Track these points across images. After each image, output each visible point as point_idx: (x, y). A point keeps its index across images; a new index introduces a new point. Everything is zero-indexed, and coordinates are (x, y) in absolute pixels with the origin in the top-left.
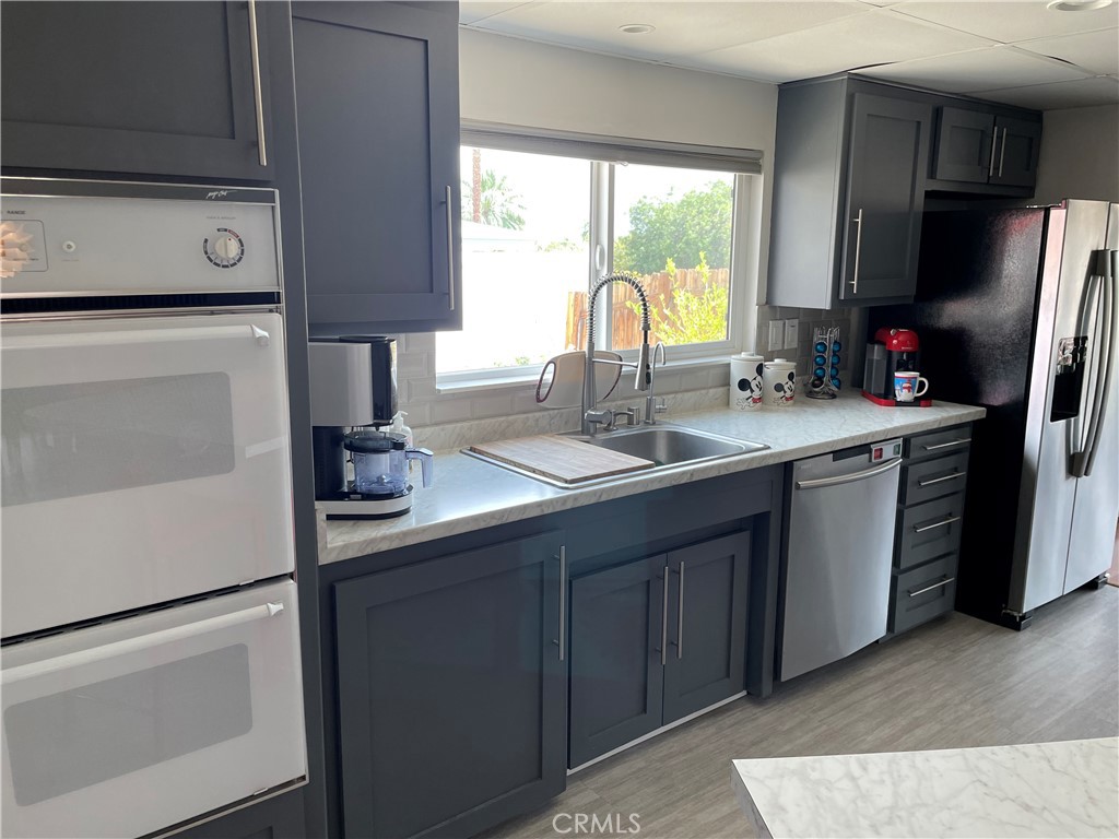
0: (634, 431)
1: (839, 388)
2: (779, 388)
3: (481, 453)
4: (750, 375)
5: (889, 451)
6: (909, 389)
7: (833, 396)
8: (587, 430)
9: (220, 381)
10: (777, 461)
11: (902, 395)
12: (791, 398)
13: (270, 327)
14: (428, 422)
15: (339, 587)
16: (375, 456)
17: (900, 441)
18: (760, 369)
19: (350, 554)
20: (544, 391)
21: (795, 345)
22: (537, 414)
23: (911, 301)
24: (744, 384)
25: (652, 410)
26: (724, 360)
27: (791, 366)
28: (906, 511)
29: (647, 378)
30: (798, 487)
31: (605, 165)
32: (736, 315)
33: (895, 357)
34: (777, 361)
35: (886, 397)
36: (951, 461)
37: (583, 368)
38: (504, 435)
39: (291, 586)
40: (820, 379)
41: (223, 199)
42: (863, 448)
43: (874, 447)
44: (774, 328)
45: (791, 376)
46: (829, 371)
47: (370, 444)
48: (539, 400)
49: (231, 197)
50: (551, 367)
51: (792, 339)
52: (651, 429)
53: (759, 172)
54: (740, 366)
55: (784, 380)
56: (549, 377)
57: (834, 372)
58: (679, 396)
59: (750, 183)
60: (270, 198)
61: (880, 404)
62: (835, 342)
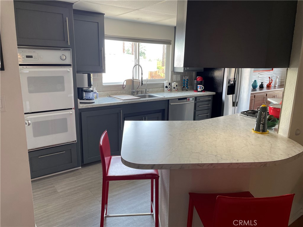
0: (143, 95)
1: (188, 88)
2: (174, 88)
3: (111, 97)
4: (168, 85)
5: (191, 99)
6: (200, 88)
7: (187, 90)
8: (133, 94)
9: (62, 78)
10: (166, 99)
11: (199, 90)
12: (177, 90)
13: (70, 69)
14: (101, 91)
15: (82, 113)
16: (89, 93)
17: (194, 98)
18: (170, 84)
19: (84, 108)
20: (124, 87)
21: (180, 80)
22: (123, 91)
23: (203, 71)
24: (166, 87)
25: (146, 91)
26: (163, 82)
27: (177, 84)
28: (196, 112)
29: (142, 84)
30: (170, 104)
31: (137, 43)
32: (167, 73)
33: (198, 82)
34: (174, 83)
35: (196, 90)
36: (207, 103)
37: (132, 82)
38: (116, 94)
39: (74, 110)
40: (184, 87)
41: (63, 50)
42: (185, 98)
43: (188, 98)
44: (174, 76)
45: (177, 86)
46: (186, 85)
47: (88, 91)
48: (123, 88)
49: (64, 50)
50: (125, 81)
51: (179, 79)
52: (146, 94)
53: (171, 44)
54: (166, 83)
55: (175, 86)
56: (125, 84)
57: (187, 85)
58: (153, 89)
59: (169, 47)
60: (70, 50)
61: (195, 91)
62: (187, 79)
